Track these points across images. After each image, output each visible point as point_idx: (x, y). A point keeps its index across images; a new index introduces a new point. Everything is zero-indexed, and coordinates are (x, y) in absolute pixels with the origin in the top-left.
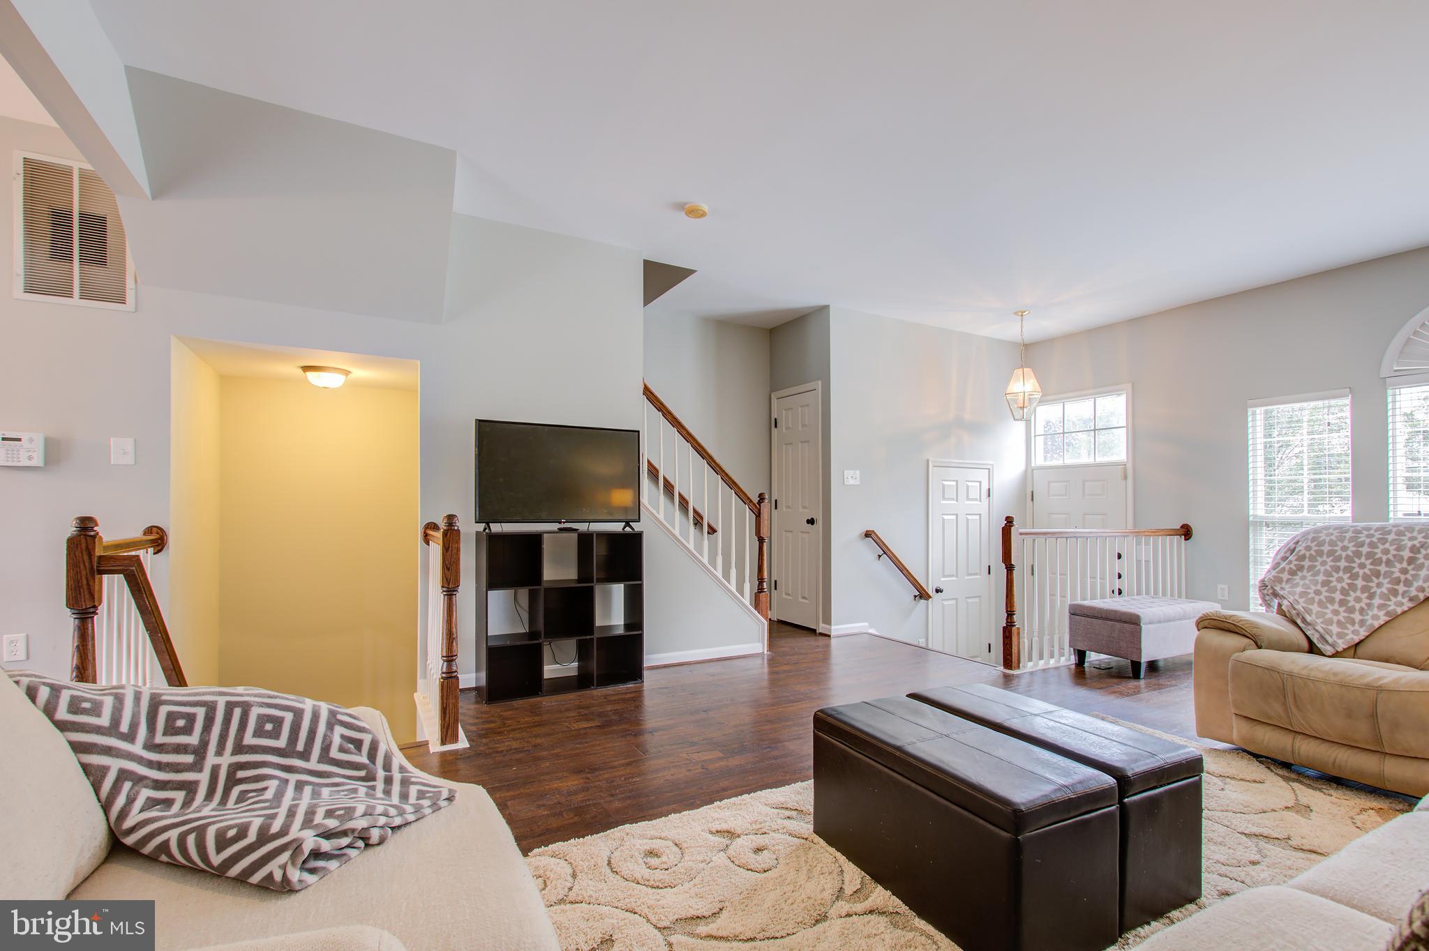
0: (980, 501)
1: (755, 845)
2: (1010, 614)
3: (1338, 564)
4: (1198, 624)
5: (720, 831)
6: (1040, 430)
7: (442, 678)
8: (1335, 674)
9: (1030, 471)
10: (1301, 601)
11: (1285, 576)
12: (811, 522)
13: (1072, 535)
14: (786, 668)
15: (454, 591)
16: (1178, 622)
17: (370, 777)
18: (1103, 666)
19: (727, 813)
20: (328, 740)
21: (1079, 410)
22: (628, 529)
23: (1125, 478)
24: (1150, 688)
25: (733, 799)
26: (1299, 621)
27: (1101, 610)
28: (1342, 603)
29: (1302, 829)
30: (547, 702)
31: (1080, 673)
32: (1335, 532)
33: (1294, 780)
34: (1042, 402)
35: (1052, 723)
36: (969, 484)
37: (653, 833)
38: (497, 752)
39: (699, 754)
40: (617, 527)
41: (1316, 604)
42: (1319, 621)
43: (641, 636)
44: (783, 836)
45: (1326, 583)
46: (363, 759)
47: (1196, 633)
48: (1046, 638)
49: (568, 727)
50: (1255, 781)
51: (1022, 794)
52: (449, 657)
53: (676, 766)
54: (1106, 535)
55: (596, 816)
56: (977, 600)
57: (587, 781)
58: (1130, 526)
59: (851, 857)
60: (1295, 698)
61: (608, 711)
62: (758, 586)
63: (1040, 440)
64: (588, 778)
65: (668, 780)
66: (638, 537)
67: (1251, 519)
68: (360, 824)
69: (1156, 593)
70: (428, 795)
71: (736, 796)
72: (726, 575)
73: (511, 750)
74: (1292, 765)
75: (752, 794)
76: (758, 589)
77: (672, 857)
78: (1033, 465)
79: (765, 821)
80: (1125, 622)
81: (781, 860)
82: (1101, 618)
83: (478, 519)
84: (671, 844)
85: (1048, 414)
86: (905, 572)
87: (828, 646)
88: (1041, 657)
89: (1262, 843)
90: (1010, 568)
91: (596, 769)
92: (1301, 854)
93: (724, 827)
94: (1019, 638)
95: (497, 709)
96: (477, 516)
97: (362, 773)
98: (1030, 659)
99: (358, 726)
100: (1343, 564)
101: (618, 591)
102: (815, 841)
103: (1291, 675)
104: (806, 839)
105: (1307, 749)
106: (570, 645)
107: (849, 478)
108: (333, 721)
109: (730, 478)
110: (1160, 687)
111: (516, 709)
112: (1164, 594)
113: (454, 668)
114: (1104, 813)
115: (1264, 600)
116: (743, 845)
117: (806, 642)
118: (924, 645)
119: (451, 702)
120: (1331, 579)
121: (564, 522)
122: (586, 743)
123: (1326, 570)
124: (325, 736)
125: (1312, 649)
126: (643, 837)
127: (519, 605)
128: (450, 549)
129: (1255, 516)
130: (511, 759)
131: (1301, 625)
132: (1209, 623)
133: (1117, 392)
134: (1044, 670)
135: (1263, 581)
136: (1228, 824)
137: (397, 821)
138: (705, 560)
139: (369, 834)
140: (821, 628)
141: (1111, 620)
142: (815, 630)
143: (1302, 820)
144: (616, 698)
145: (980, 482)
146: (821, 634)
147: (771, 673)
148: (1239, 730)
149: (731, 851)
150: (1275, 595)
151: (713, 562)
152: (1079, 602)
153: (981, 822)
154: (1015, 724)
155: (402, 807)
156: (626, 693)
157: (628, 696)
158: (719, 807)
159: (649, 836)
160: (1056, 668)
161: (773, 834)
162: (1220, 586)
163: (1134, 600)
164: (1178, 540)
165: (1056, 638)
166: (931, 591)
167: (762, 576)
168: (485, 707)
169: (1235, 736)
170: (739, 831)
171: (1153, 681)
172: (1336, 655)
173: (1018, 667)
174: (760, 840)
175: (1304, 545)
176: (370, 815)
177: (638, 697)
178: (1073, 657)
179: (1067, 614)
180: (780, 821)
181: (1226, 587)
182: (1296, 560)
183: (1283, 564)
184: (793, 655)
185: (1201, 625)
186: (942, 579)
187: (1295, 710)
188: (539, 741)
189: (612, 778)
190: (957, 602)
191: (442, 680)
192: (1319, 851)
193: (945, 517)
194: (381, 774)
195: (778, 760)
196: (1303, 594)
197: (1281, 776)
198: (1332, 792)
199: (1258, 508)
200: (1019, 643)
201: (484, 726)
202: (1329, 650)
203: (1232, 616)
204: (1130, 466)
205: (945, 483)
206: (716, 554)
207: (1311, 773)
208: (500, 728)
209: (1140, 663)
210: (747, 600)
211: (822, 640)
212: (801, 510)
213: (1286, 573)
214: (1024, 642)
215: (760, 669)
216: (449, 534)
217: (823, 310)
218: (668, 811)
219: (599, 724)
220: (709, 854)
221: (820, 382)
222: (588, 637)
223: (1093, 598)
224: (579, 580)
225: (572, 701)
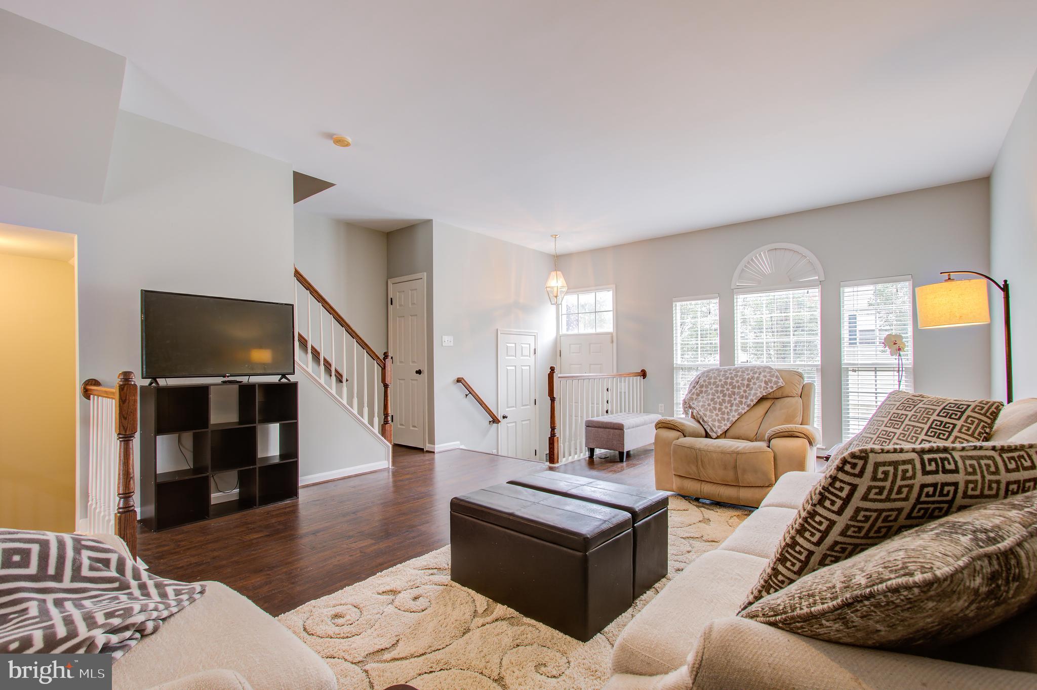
0: (530, 357)
1: (413, 596)
2: (553, 428)
3: (717, 389)
4: (656, 426)
5: (385, 592)
6: (564, 311)
7: (119, 512)
8: (719, 447)
9: (558, 337)
10: (702, 410)
11: (695, 397)
12: (419, 372)
13: (586, 378)
14: (408, 476)
15: (131, 437)
16: (642, 427)
17: (124, 586)
18: (603, 456)
19: (388, 579)
20: (78, 563)
21: (587, 298)
22: (284, 380)
23: (612, 342)
24: (628, 466)
25: (390, 569)
26: (701, 421)
27: (603, 423)
28: (720, 409)
29: (709, 531)
30: (213, 523)
31: (591, 462)
32: (716, 372)
33: (701, 507)
34: (567, 293)
35: (593, 489)
36: (523, 345)
37: (334, 602)
38: (178, 568)
39: (356, 543)
40: (275, 379)
41: (708, 411)
42: (710, 420)
43: (296, 463)
44: (431, 586)
45: (713, 400)
46: (113, 573)
47: (656, 431)
48: (573, 442)
49: (240, 540)
50: (684, 510)
51: (586, 529)
52: (126, 494)
53: (340, 554)
54: (604, 377)
55: (283, 600)
56: (528, 422)
57: (268, 576)
58: (615, 371)
59: (478, 590)
60: (702, 461)
61: (273, 523)
62: (384, 420)
63: (564, 317)
64: (269, 575)
65: (336, 565)
66: (294, 386)
67: (675, 366)
68: (138, 619)
69: (629, 411)
70: (183, 592)
71: (392, 566)
72: (361, 413)
73: (191, 564)
74: (700, 498)
75: (403, 564)
76: (384, 422)
77: (353, 615)
78: (561, 333)
79: (416, 579)
80: (616, 429)
81: (433, 602)
82: (604, 428)
83: (144, 375)
84: (350, 607)
85: (570, 300)
86: (483, 405)
87: (433, 459)
88: (570, 455)
89: (691, 541)
90: (553, 400)
91: (274, 567)
92: (708, 543)
93: (388, 588)
94: (558, 444)
95: (166, 536)
96: (144, 372)
97: (116, 585)
98: (564, 457)
99: (103, 548)
100: (720, 389)
101: (274, 430)
102: (453, 585)
103: (700, 450)
104: (447, 585)
105: (707, 489)
106: (232, 476)
107: (446, 341)
108: (79, 547)
109: (363, 341)
110: (634, 465)
111: (187, 532)
112: (633, 411)
113: (132, 503)
114: (625, 534)
115: (685, 411)
116: (404, 598)
117: (418, 458)
118: (496, 453)
119: (128, 532)
120: (714, 397)
121: (228, 376)
122: (259, 549)
123: (712, 392)
124: (74, 560)
125: (707, 436)
126: (327, 606)
127: (184, 447)
128: (127, 401)
129: (677, 364)
130: (193, 572)
131: (702, 423)
132: (663, 425)
133: (608, 290)
134: (572, 462)
135: (684, 400)
136: (675, 534)
137: (165, 614)
138: (345, 402)
139: (145, 626)
140: (428, 447)
141: (609, 428)
142: (423, 449)
143: (707, 527)
144: (278, 512)
145: (530, 344)
146: (428, 452)
147: (395, 482)
148: (676, 483)
149: (397, 603)
150: (690, 407)
151: (350, 403)
152: (590, 419)
153: (565, 549)
154: (574, 491)
155: (167, 602)
156: (285, 508)
157: (288, 510)
158: (381, 576)
159: (332, 605)
160: (579, 460)
161: (424, 586)
162: (660, 405)
163: (618, 415)
164: (639, 379)
165: (578, 441)
166: (500, 418)
167: (387, 411)
168: (155, 535)
169: (674, 487)
170: (399, 589)
171: (630, 462)
172: (717, 437)
173: (558, 462)
174: (416, 592)
175: (703, 379)
176: (144, 611)
177: (294, 510)
178: (587, 453)
179: (584, 427)
180: (426, 577)
181: (663, 405)
182: (700, 388)
183: (694, 390)
184: (410, 467)
185: (658, 426)
186: (507, 409)
187: (701, 469)
188: (216, 554)
189: (289, 571)
190: (516, 424)
191: (118, 515)
192: (716, 540)
193: (509, 368)
194: (134, 584)
195: (415, 539)
196: (703, 406)
197: (696, 506)
198: (718, 510)
199: (678, 360)
200: (558, 447)
201: (158, 550)
202: (714, 435)
203: (672, 420)
204: (615, 335)
205: (508, 345)
206: (353, 397)
207: (708, 502)
208: (175, 549)
209: (623, 453)
210: (376, 429)
211: (428, 456)
212: (411, 364)
213: (695, 395)
214: (562, 446)
215: (387, 479)
216: (125, 388)
217: (428, 223)
218: (341, 586)
219: (268, 534)
220: (381, 608)
221: (425, 273)
222: (251, 467)
223: (598, 416)
224: (240, 423)
225: (239, 520)
